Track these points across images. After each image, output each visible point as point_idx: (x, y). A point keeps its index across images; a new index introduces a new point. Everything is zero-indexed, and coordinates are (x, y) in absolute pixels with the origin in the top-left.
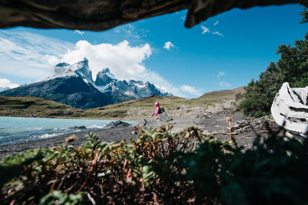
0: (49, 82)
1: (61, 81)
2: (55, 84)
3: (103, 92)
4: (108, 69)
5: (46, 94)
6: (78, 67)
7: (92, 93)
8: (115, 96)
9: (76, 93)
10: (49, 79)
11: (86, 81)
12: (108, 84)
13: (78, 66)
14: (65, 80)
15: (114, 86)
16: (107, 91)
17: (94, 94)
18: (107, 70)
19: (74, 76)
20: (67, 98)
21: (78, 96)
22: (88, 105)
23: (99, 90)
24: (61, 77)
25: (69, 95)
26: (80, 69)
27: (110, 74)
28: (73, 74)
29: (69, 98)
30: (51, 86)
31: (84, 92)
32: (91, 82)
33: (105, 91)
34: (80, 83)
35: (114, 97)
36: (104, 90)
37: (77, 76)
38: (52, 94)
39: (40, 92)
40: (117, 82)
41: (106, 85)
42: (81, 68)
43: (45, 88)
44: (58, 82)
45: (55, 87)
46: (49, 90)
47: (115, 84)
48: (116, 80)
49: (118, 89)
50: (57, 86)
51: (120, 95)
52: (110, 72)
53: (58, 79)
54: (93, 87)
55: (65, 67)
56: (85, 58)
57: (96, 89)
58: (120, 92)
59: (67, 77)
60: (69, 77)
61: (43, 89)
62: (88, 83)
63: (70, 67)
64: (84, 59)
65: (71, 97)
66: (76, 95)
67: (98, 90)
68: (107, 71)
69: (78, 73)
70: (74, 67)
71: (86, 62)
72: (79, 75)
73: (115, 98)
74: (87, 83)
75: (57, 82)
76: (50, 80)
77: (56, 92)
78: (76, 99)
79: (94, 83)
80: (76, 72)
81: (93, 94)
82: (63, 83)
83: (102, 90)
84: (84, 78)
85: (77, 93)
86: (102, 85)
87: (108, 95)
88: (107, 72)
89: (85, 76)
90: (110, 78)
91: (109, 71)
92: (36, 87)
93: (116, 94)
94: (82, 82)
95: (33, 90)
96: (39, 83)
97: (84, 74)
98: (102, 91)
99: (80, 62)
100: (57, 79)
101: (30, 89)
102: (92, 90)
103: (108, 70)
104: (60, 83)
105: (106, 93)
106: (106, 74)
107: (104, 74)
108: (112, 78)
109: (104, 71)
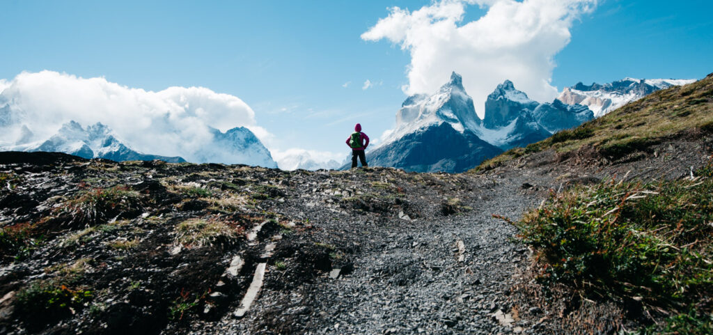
0: (395, 146)
1: (413, 141)
2: (404, 149)
3: (503, 142)
4: (511, 82)
6: (441, 100)
7: (473, 153)
9: (441, 161)
10: (394, 140)
11: (458, 127)
12: (514, 119)
13: (440, 99)
14: (419, 136)
15: (528, 123)
16: (513, 138)
17: (478, 153)
18: (509, 86)
21: (447, 164)
24: (412, 132)
25: (431, 165)
26: (445, 104)
27: (515, 93)
28: (433, 120)
30: (398, 153)
32: (472, 126)
33: (509, 140)
34: (447, 137)
36: (505, 137)
37: (440, 122)
40: (535, 110)
41: (509, 123)
42: (446, 101)
43: (390, 158)
44: (410, 142)
45: (404, 155)
46: (397, 161)
47: (530, 118)
48: (532, 106)
50: (408, 151)
52: (516, 89)
53: (409, 137)
55: (418, 104)
56: (454, 72)
59: (423, 129)
60: (425, 130)
61: (388, 161)
62: (464, 132)
63: (426, 103)
64: (452, 77)
66: (443, 163)
68: (507, 88)
69: (442, 114)
70: (433, 103)
71: (457, 81)
72: (445, 117)
74: (462, 133)
75: (407, 143)
76: (396, 143)
77: (407, 163)
79: (482, 125)
80: (438, 113)
81: (474, 156)
82: (417, 143)
83: (502, 136)
84: (455, 121)
85: (443, 160)
86: (501, 125)
88: (506, 91)
89: (456, 118)
90: (516, 105)
91: (512, 87)
94: (451, 134)
96: (379, 149)
97: (455, 113)
98: (501, 139)
99: (443, 87)
100: (406, 137)
103: (509, 85)
104: (413, 143)
105: (509, 143)
106: (506, 96)
107: (501, 97)
108: (522, 102)
109: (501, 90)
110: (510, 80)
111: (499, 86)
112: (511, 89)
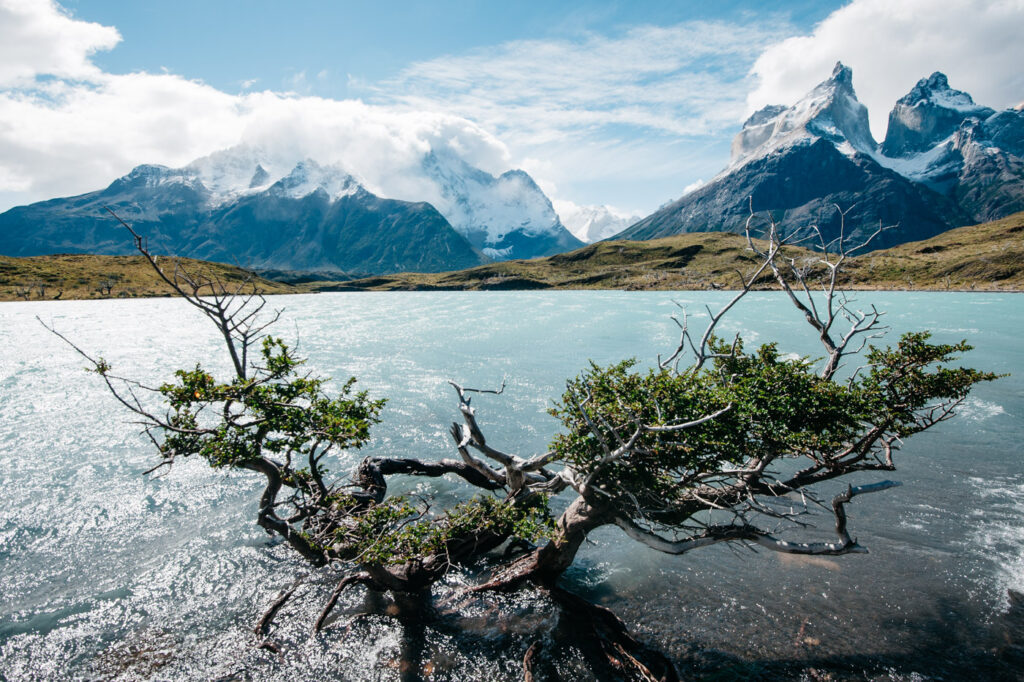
0: (728, 182)
1: (761, 171)
2: (745, 185)
3: (918, 177)
4: (943, 76)
5: (723, 220)
6: (815, 107)
7: (871, 190)
8: (979, 186)
9: (812, 202)
10: (727, 174)
11: (845, 149)
12: (942, 139)
13: (813, 105)
14: (773, 164)
15: (975, 143)
16: (940, 170)
17: (881, 191)
18: (939, 81)
19: (802, 143)
20: (787, 222)
21: (821, 209)
22: (857, 236)
23: (902, 175)
24: (761, 157)
25: (790, 211)
26: (822, 112)
27: (949, 95)
28: (801, 137)
29: (789, 221)
30: (734, 192)
31: (841, 194)
32: (866, 149)
33: (930, 174)
34: (824, 164)
35: (975, 189)
36: (923, 168)
37: (814, 139)
38: (738, 216)
39: (706, 215)
40: (989, 120)
41: (933, 146)
42: (824, 106)
43: (718, 201)
44: (755, 175)
45: (745, 194)
46: (730, 206)
47: (980, 134)
48: (982, 114)
49: (996, 150)
50: (750, 188)
51: (1006, 176)
52: (951, 87)
53: (754, 167)
54: (876, 167)
55: (771, 121)
56: (839, 63)
57: (890, 173)
58: (1007, 162)
59: (781, 151)
60: (785, 152)
61: (715, 206)
62: (856, 156)
63: (787, 116)
64: (835, 71)
65: (799, 217)
66: (812, 207)
67: (897, 174)
68: (935, 86)
69: (816, 128)
70: (800, 113)
71: (843, 77)
72: (822, 132)
73: (978, 194)
74: (851, 157)
75: (749, 176)
76: (732, 175)
77: (747, 208)
78: (813, 219)
79: (879, 151)
80: (809, 126)
81: (875, 194)
82: (768, 175)
83: (917, 169)
84: (839, 139)
85: (816, 200)
86: (916, 151)
87: (942, 189)
88: (934, 93)
89: (841, 134)
90: (950, 115)
91: (945, 83)
92: (697, 203)
93: (983, 176)
94: (831, 158)
95: (690, 213)
96: (701, 190)
97: (838, 126)
98: (915, 173)
99: (819, 87)
100: (749, 166)
101: (683, 210)
102: (873, 179)
103: (941, 80)
104: (760, 175)
105: (931, 178)
106: (932, 99)
107: (924, 101)
108: (960, 109)
109: (922, 90)
110: (941, 72)
111: (921, 82)
112: (943, 87)
